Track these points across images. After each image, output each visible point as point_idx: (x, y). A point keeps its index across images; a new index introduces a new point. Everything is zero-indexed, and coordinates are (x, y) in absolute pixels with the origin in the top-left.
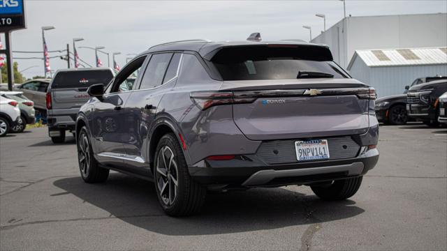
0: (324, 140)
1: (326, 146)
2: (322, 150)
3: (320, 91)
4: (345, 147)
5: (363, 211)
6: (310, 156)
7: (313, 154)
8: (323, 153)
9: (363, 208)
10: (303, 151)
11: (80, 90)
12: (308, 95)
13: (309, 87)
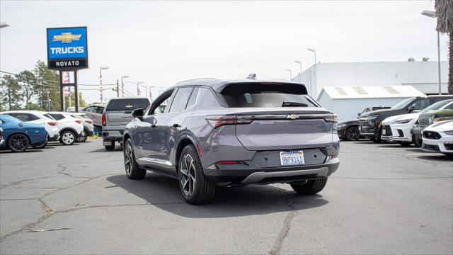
0: (301, 151)
1: (302, 155)
2: (299, 159)
3: (298, 116)
4: (315, 156)
5: (327, 202)
6: (290, 163)
7: (293, 161)
9: (328, 200)
10: (286, 159)
11: (126, 113)
12: (290, 119)
13: (290, 113)
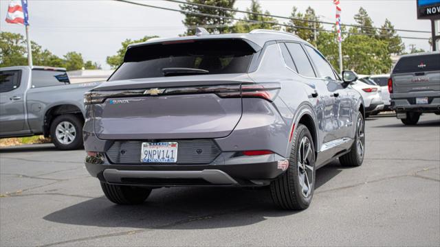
0: (175, 143)
1: (176, 150)
2: (170, 154)
3: (161, 91)
4: (199, 152)
6: (155, 159)
7: (159, 157)
8: (170, 157)
10: (149, 153)
11: (417, 75)
12: (149, 95)
13: (149, 87)
